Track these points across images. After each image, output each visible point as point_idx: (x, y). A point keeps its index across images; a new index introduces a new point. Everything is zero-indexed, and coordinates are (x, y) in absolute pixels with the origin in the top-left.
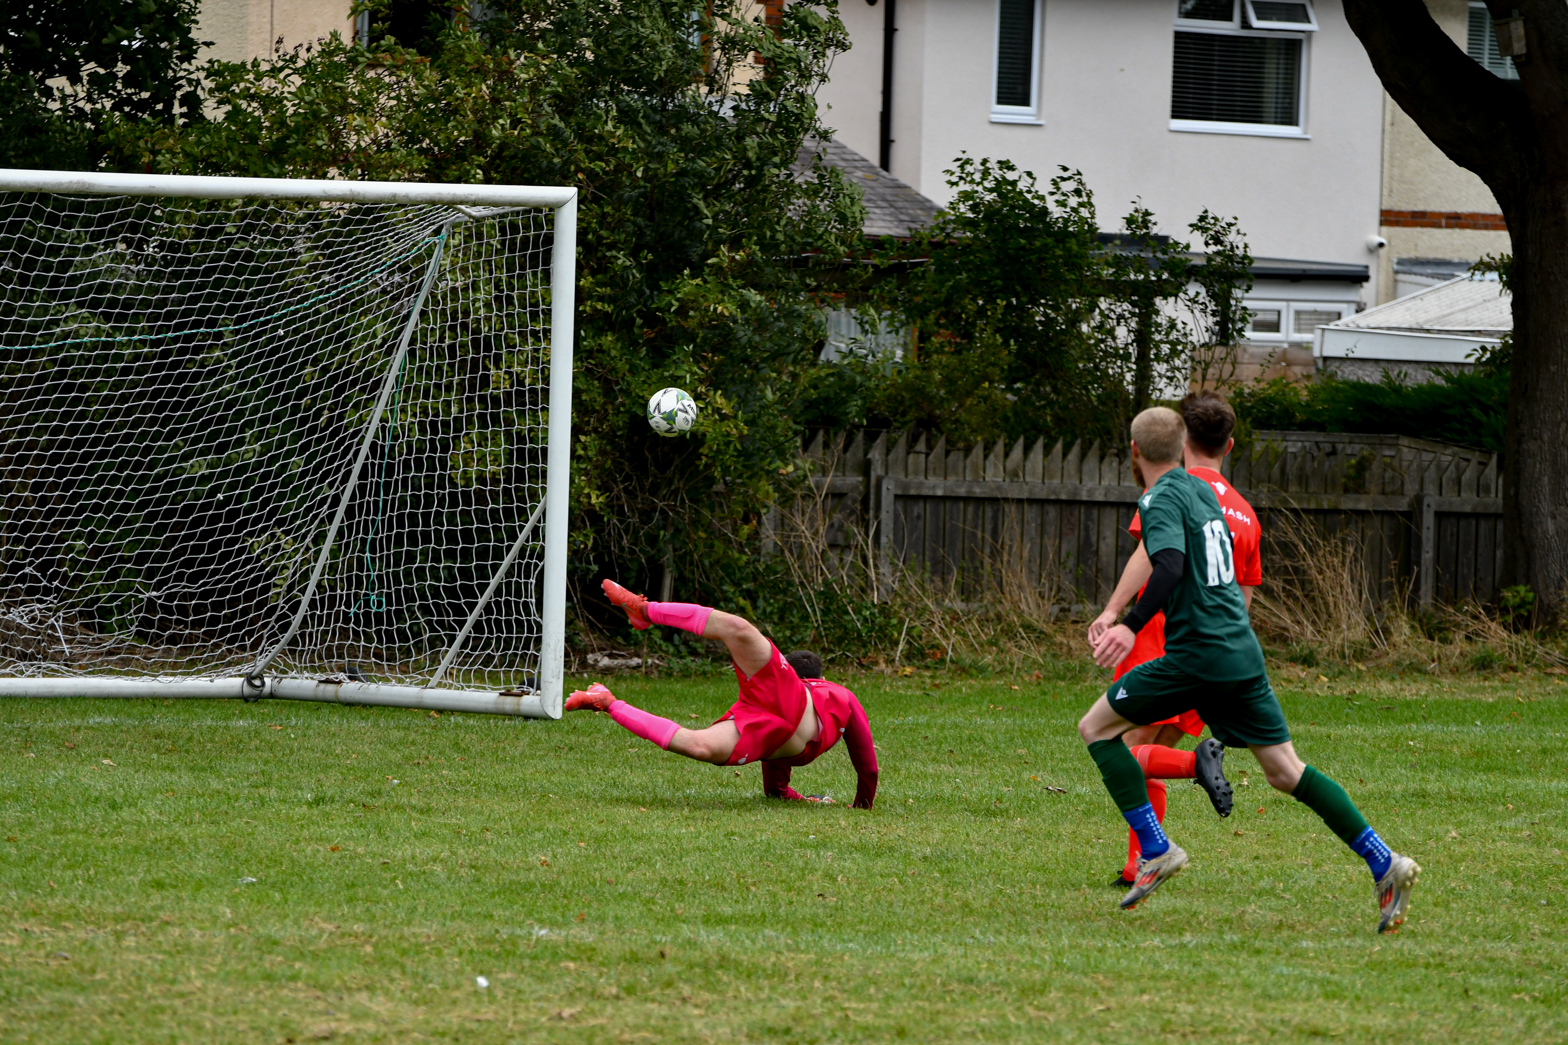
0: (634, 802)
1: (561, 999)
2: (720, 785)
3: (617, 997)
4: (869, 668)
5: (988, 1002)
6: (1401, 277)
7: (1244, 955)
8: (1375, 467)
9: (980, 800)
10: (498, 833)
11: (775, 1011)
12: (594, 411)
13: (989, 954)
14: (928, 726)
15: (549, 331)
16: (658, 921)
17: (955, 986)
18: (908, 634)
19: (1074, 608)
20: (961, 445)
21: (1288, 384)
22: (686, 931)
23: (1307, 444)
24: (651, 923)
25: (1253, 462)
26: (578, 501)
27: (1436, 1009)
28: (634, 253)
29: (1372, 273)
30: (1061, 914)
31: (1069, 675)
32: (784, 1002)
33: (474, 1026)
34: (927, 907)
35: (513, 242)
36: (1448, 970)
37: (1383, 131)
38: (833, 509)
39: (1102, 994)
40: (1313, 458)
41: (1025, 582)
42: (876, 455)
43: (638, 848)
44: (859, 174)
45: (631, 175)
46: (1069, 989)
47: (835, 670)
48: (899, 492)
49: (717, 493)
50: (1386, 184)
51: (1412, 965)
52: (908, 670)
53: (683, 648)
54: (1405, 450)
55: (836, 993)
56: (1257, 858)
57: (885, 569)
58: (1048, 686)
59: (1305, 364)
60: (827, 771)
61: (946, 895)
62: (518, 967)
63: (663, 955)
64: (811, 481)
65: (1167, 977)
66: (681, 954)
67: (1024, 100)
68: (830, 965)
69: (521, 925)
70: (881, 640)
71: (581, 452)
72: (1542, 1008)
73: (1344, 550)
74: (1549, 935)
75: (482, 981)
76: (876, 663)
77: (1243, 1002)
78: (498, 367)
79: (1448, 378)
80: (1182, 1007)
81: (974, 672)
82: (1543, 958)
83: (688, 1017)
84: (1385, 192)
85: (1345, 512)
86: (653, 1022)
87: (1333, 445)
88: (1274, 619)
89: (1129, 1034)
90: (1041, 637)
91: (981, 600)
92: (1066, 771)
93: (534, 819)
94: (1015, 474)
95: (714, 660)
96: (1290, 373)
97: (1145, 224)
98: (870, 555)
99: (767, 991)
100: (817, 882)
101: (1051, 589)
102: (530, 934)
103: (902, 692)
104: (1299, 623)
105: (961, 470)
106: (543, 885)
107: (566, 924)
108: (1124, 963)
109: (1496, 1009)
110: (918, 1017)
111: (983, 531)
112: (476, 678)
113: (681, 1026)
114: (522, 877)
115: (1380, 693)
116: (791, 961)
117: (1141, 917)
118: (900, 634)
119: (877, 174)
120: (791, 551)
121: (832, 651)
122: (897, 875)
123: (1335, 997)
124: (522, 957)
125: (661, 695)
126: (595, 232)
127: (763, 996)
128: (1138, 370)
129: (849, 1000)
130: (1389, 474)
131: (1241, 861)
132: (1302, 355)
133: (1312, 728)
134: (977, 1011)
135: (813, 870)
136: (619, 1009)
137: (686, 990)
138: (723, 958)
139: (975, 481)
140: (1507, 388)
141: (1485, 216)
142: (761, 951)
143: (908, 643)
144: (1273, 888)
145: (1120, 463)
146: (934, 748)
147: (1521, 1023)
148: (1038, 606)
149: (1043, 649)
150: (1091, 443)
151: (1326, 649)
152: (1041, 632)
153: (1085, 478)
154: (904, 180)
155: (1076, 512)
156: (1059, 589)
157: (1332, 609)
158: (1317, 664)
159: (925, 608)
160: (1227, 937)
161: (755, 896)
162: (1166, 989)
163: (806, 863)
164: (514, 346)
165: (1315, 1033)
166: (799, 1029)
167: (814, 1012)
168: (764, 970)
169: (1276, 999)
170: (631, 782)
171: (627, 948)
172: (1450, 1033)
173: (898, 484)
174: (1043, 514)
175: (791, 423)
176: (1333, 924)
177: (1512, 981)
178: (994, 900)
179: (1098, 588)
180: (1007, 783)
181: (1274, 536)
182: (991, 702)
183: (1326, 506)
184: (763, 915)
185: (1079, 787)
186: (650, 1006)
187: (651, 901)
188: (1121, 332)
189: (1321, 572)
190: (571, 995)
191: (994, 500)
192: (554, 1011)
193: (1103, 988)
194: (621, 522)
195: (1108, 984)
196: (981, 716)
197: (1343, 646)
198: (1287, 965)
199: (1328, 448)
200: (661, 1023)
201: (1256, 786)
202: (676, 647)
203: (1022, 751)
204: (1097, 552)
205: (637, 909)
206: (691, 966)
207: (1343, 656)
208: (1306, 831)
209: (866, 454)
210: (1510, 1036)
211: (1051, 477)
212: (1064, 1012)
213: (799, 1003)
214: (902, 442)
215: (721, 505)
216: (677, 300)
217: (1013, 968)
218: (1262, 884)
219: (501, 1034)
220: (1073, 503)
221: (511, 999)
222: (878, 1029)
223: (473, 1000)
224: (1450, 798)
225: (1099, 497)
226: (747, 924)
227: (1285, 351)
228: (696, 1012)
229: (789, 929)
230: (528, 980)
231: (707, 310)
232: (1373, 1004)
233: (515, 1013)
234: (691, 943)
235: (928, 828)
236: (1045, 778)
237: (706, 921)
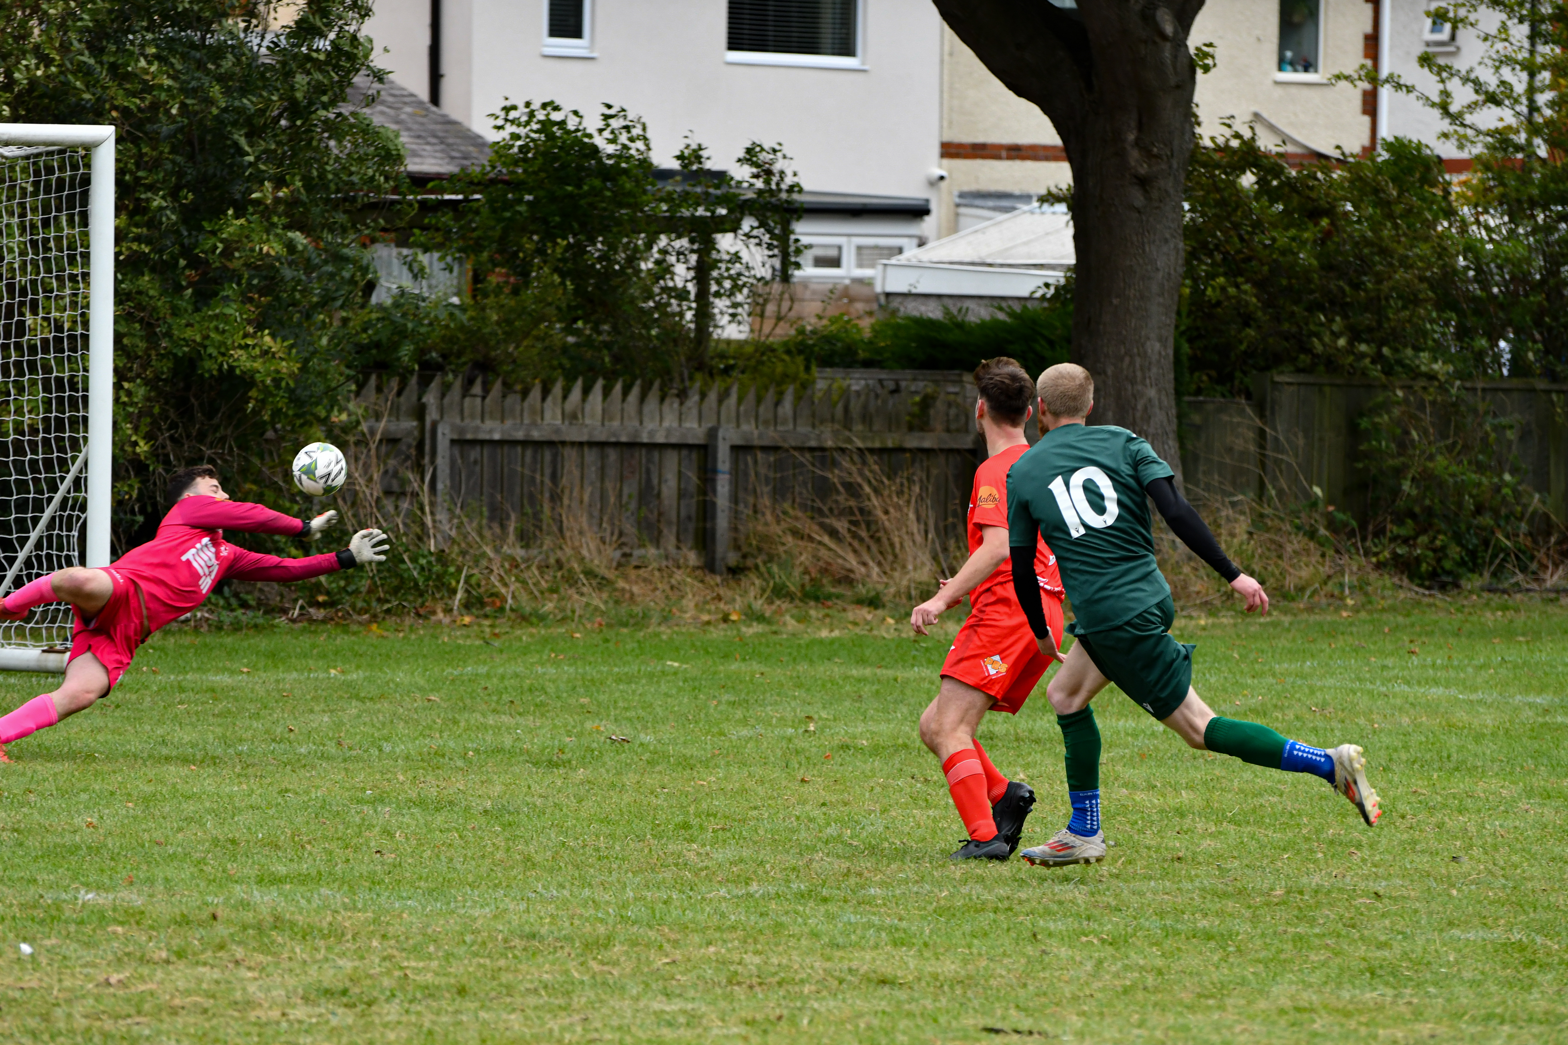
0: (186, 761)
1: (109, 965)
2: (274, 740)
3: (168, 962)
4: (426, 618)
5: (551, 957)
6: (962, 210)
7: (811, 904)
8: (940, 405)
9: (542, 751)
10: (41, 795)
11: (331, 972)
12: (138, 357)
13: (551, 908)
14: (488, 676)
15: (88, 274)
16: (210, 882)
17: (516, 942)
18: (466, 582)
19: (637, 553)
20: (518, 387)
21: (848, 322)
22: (238, 891)
23: (871, 382)
24: (203, 885)
25: (816, 401)
26: (122, 449)
27: (1004, 954)
28: (174, 194)
29: (933, 206)
30: (625, 866)
31: (632, 621)
32: (341, 962)
33: (17, 994)
34: (488, 861)
35: (48, 183)
36: (1016, 915)
37: (942, 62)
38: (387, 455)
39: (667, 947)
40: (877, 396)
41: (585, 525)
42: (430, 398)
43: (189, 808)
44: (408, 109)
45: (167, 112)
46: (634, 943)
47: (391, 621)
48: (455, 437)
49: (267, 441)
50: (945, 116)
51: (981, 910)
52: (467, 620)
53: (234, 602)
54: (968, 386)
55: (395, 952)
56: (824, 804)
57: (442, 516)
58: (610, 634)
59: (867, 300)
60: (384, 724)
61: (508, 850)
62: (64, 932)
63: (215, 917)
64: (364, 427)
65: (734, 928)
66: (233, 916)
67: (576, 32)
68: (388, 923)
69: (66, 889)
70: (438, 589)
71: (125, 399)
72: (1110, 950)
73: (909, 489)
74: (1117, 876)
75: (26, 948)
76: (434, 613)
77: (811, 951)
78: (35, 312)
79: (1012, 314)
80: (748, 958)
81: (534, 620)
82: (1111, 900)
83: (242, 980)
84: (945, 124)
85: (910, 450)
86: (204, 986)
87: (897, 382)
88: (840, 561)
89: (695, 986)
90: (603, 583)
91: (541, 546)
92: (630, 720)
93: (79, 780)
94: (574, 416)
95: (266, 613)
96: (852, 310)
97: (699, 159)
98: (426, 501)
99: (323, 951)
100: (374, 838)
101: (612, 534)
102: (76, 899)
103: (461, 642)
104: (865, 564)
105: (518, 412)
106: (89, 848)
107: (113, 888)
108: (689, 914)
109: (1064, 952)
110: (479, 974)
111: (542, 475)
112: (17, 635)
113: (234, 989)
114: (68, 839)
115: (946, 634)
116: (347, 920)
117: (707, 868)
118: (458, 582)
119: (427, 109)
120: (344, 499)
121: (388, 601)
122: (457, 830)
123: (903, 944)
124: (66, 922)
125: (211, 649)
126: (132, 173)
127: (319, 956)
128: (697, 310)
129: (408, 959)
130: (953, 411)
131: (808, 808)
132: (864, 291)
133: (878, 671)
134: (539, 967)
135: (370, 827)
136: (169, 974)
137: (239, 952)
138: (277, 918)
139: (534, 424)
140: (1070, 322)
141: (1045, 148)
142: (317, 912)
143: (467, 591)
144: (840, 836)
145: (681, 404)
146: (495, 698)
147: (1089, 966)
148: (599, 552)
149: (605, 596)
150: (651, 383)
151: (892, 590)
152: (603, 578)
153: (646, 420)
154: (455, 115)
155: (637, 454)
156: (621, 534)
157: (897, 550)
158: (884, 606)
159: (484, 555)
160: (794, 886)
161: (310, 853)
162: (732, 941)
163: (363, 820)
164: (52, 291)
165: (883, 982)
166: (357, 990)
167: (372, 971)
168: (321, 931)
169: (844, 947)
170: (181, 739)
171: (177, 911)
172: (1018, 979)
173: (454, 427)
174: (603, 457)
175: (343, 368)
176: (901, 870)
177: (1080, 923)
178: (557, 853)
179: (660, 532)
180: (569, 734)
181: (840, 477)
182: (552, 650)
183: (890, 444)
184: (319, 873)
185: (642, 735)
186: (202, 969)
187: (202, 861)
188: (680, 269)
189: (886, 512)
190: (119, 960)
191: (551, 444)
192: (101, 978)
193: (668, 941)
194: (167, 471)
195: (673, 936)
196: (543, 665)
197: (909, 587)
198: (855, 913)
199: (891, 385)
200: (213, 986)
201: (822, 731)
202: (226, 599)
203: (584, 700)
204: (659, 495)
205: (188, 870)
206: (244, 928)
207: (910, 597)
208: (874, 776)
209: (420, 399)
210: (1078, 979)
211: (611, 419)
212: (628, 967)
213: (357, 963)
214: (458, 385)
215: (271, 453)
216: (222, 241)
217: (577, 922)
218: (829, 831)
219: (46, 1002)
220: (632, 445)
221: (56, 965)
222: (438, 987)
223: (17, 967)
224: (1017, 739)
225: (660, 439)
226: (303, 883)
227: (846, 288)
228: (250, 974)
229: (346, 888)
230: (74, 946)
231: (252, 250)
232: (942, 950)
233: (60, 981)
234: (244, 905)
235: (489, 781)
236: (609, 728)
237: (260, 881)
